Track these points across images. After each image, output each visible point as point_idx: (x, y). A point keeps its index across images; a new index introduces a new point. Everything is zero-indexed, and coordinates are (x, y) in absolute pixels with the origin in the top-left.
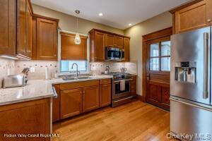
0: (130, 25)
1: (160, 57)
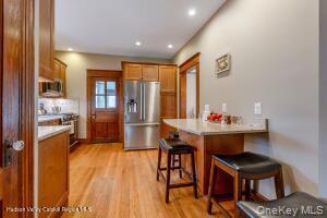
0: (70, 50)
1: (106, 95)
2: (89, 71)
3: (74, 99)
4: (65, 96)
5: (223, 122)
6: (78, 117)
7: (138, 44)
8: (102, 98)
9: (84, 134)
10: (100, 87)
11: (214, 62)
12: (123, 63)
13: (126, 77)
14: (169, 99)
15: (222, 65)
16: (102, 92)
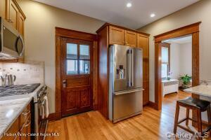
1: (78, 59)
2: (56, 28)
9: (50, 107)
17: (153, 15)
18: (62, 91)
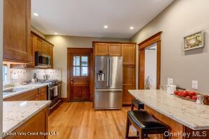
1: (81, 66)
2: (68, 48)
3: (58, 69)
4: (52, 68)
5: (198, 101)
6: (61, 82)
7: (106, 27)
8: (78, 68)
9: (65, 95)
10: (76, 60)
11: (182, 40)
12: (94, 43)
13: (96, 53)
14: (129, 69)
15: (193, 42)
16: (78, 64)
17: (132, 28)
18: (71, 87)
